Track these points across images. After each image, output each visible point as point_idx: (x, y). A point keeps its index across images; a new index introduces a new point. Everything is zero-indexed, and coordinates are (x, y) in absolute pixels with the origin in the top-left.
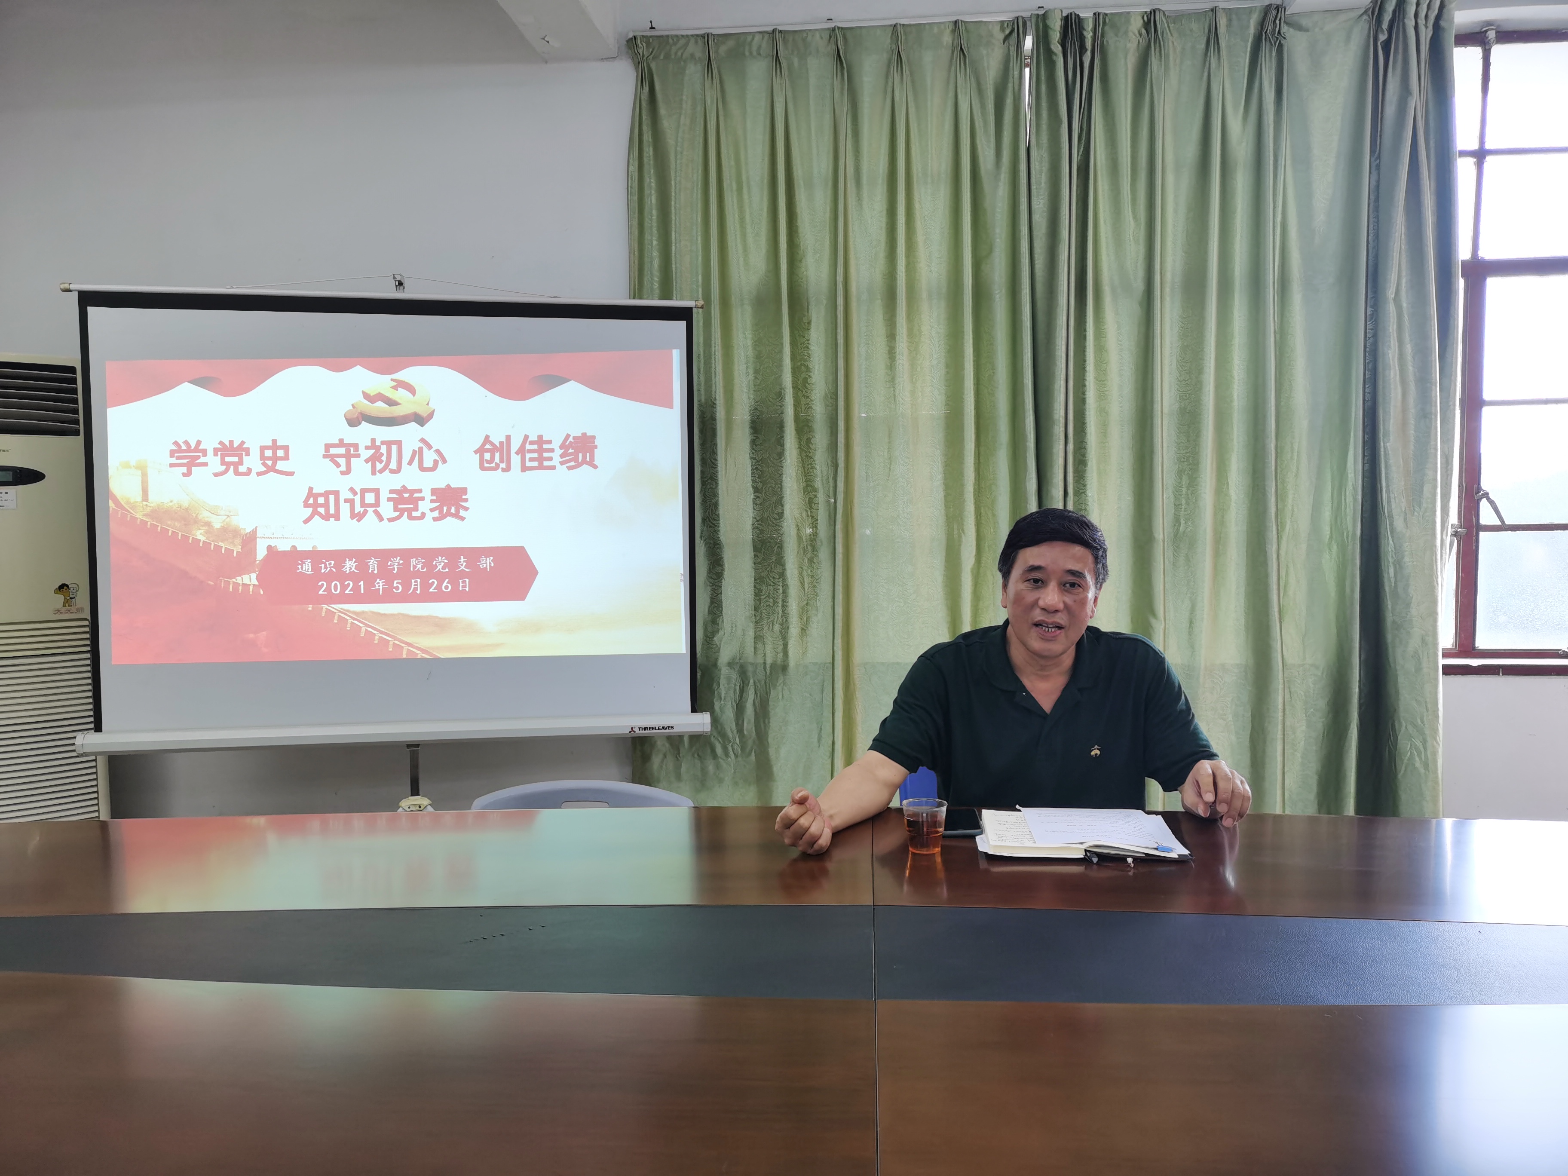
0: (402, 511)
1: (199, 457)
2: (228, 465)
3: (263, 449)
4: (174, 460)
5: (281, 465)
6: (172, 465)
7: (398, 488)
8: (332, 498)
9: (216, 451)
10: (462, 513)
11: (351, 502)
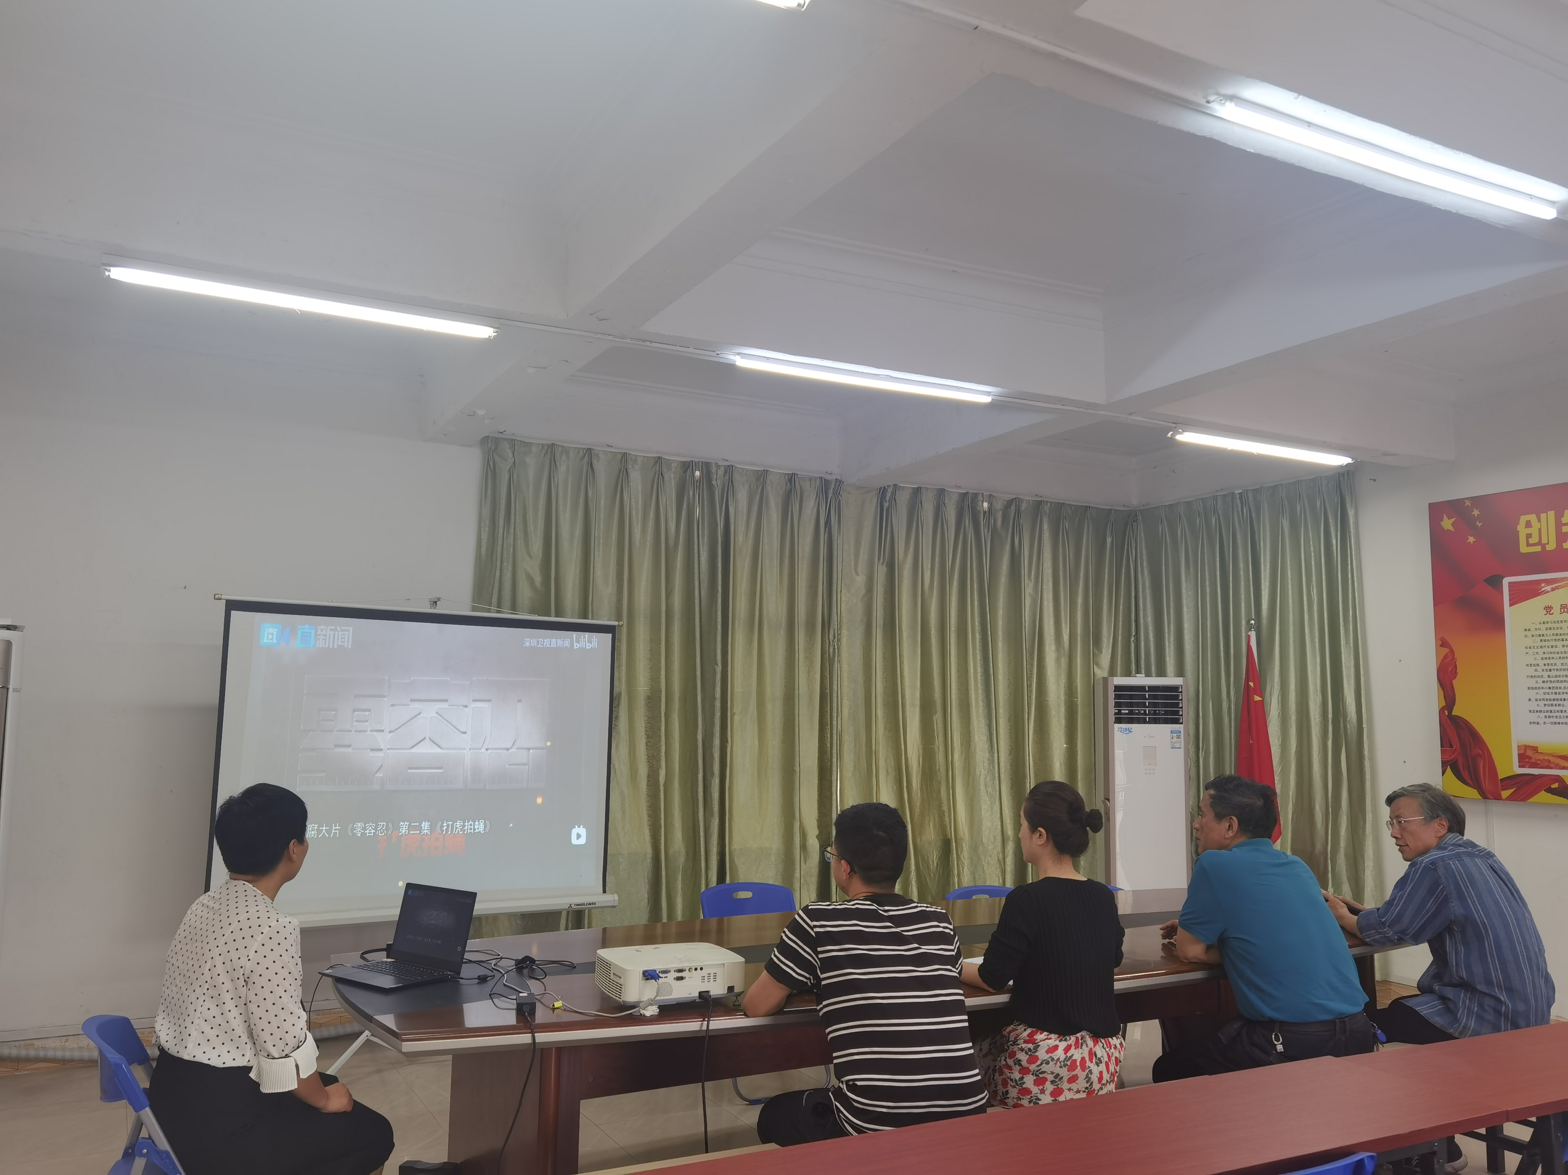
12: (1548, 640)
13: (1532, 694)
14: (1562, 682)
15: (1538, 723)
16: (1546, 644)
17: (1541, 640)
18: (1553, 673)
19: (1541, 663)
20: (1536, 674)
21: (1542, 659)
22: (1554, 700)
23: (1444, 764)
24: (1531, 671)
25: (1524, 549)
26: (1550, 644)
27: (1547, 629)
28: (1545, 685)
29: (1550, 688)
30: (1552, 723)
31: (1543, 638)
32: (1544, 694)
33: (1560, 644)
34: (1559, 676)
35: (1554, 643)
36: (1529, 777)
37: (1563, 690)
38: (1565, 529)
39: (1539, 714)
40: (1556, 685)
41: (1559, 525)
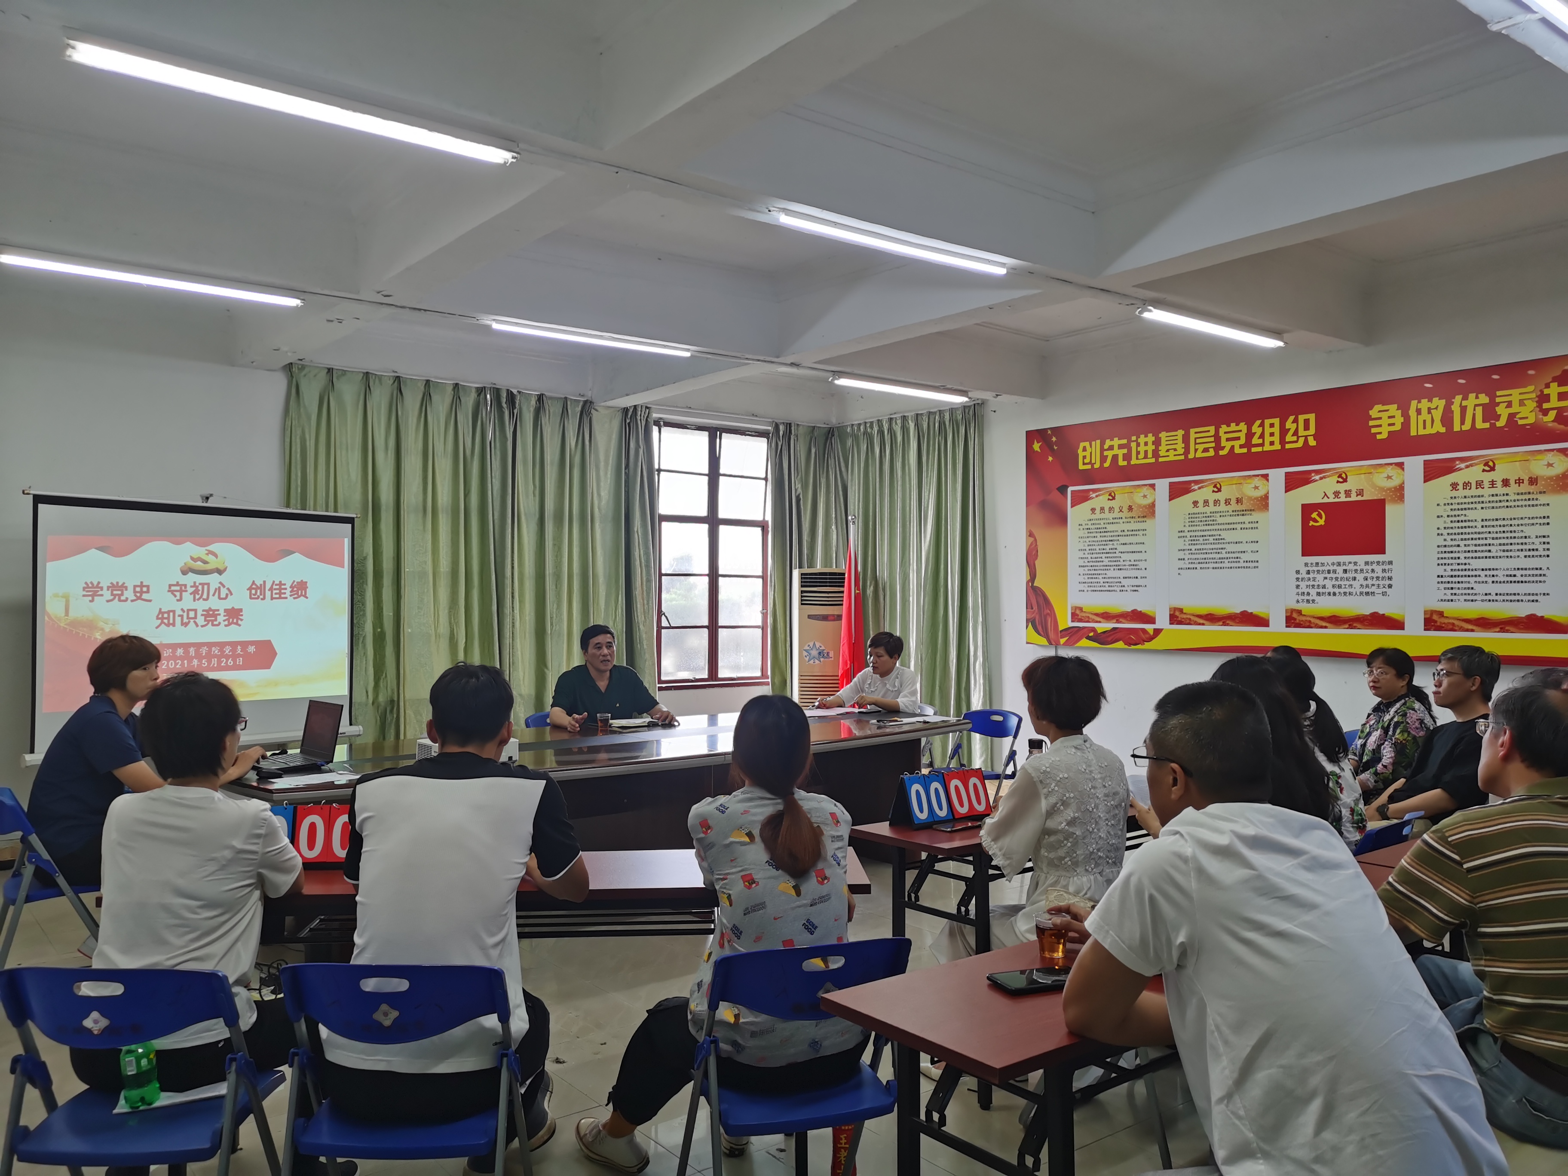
0: (208, 621)
1: (98, 591)
2: (115, 596)
3: (135, 587)
4: (85, 593)
5: (145, 596)
6: (84, 596)
7: (207, 608)
8: (171, 614)
9: (108, 588)
10: (240, 622)
11: (182, 616)
12: (1092, 532)
13: (1081, 571)
14: (1098, 562)
15: (1084, 591)
16: (1091, 535)
18: (1094, 556)
19: (1087, 548)
20: (1084, 556)
21: (1088, 545)
22: (1093, 575)
23: (1028, 621)
24: (1081, 554)
25: (1081, 467)
26: (1093, 535)
27: (1092, 524)
28: (1088, 564)
29: (1091, 566)
30: (1091, 591)
31: (1089, 531)
32: (1088, 570)
33: (1098, 535)
34: (1097, 558)
35: (1095, 535)
36: (1076, 629)
37: (1100, 568)
38: (1106, 453)
39: (1084, 584)
40: (1095, 564)
41: (1102, 450)
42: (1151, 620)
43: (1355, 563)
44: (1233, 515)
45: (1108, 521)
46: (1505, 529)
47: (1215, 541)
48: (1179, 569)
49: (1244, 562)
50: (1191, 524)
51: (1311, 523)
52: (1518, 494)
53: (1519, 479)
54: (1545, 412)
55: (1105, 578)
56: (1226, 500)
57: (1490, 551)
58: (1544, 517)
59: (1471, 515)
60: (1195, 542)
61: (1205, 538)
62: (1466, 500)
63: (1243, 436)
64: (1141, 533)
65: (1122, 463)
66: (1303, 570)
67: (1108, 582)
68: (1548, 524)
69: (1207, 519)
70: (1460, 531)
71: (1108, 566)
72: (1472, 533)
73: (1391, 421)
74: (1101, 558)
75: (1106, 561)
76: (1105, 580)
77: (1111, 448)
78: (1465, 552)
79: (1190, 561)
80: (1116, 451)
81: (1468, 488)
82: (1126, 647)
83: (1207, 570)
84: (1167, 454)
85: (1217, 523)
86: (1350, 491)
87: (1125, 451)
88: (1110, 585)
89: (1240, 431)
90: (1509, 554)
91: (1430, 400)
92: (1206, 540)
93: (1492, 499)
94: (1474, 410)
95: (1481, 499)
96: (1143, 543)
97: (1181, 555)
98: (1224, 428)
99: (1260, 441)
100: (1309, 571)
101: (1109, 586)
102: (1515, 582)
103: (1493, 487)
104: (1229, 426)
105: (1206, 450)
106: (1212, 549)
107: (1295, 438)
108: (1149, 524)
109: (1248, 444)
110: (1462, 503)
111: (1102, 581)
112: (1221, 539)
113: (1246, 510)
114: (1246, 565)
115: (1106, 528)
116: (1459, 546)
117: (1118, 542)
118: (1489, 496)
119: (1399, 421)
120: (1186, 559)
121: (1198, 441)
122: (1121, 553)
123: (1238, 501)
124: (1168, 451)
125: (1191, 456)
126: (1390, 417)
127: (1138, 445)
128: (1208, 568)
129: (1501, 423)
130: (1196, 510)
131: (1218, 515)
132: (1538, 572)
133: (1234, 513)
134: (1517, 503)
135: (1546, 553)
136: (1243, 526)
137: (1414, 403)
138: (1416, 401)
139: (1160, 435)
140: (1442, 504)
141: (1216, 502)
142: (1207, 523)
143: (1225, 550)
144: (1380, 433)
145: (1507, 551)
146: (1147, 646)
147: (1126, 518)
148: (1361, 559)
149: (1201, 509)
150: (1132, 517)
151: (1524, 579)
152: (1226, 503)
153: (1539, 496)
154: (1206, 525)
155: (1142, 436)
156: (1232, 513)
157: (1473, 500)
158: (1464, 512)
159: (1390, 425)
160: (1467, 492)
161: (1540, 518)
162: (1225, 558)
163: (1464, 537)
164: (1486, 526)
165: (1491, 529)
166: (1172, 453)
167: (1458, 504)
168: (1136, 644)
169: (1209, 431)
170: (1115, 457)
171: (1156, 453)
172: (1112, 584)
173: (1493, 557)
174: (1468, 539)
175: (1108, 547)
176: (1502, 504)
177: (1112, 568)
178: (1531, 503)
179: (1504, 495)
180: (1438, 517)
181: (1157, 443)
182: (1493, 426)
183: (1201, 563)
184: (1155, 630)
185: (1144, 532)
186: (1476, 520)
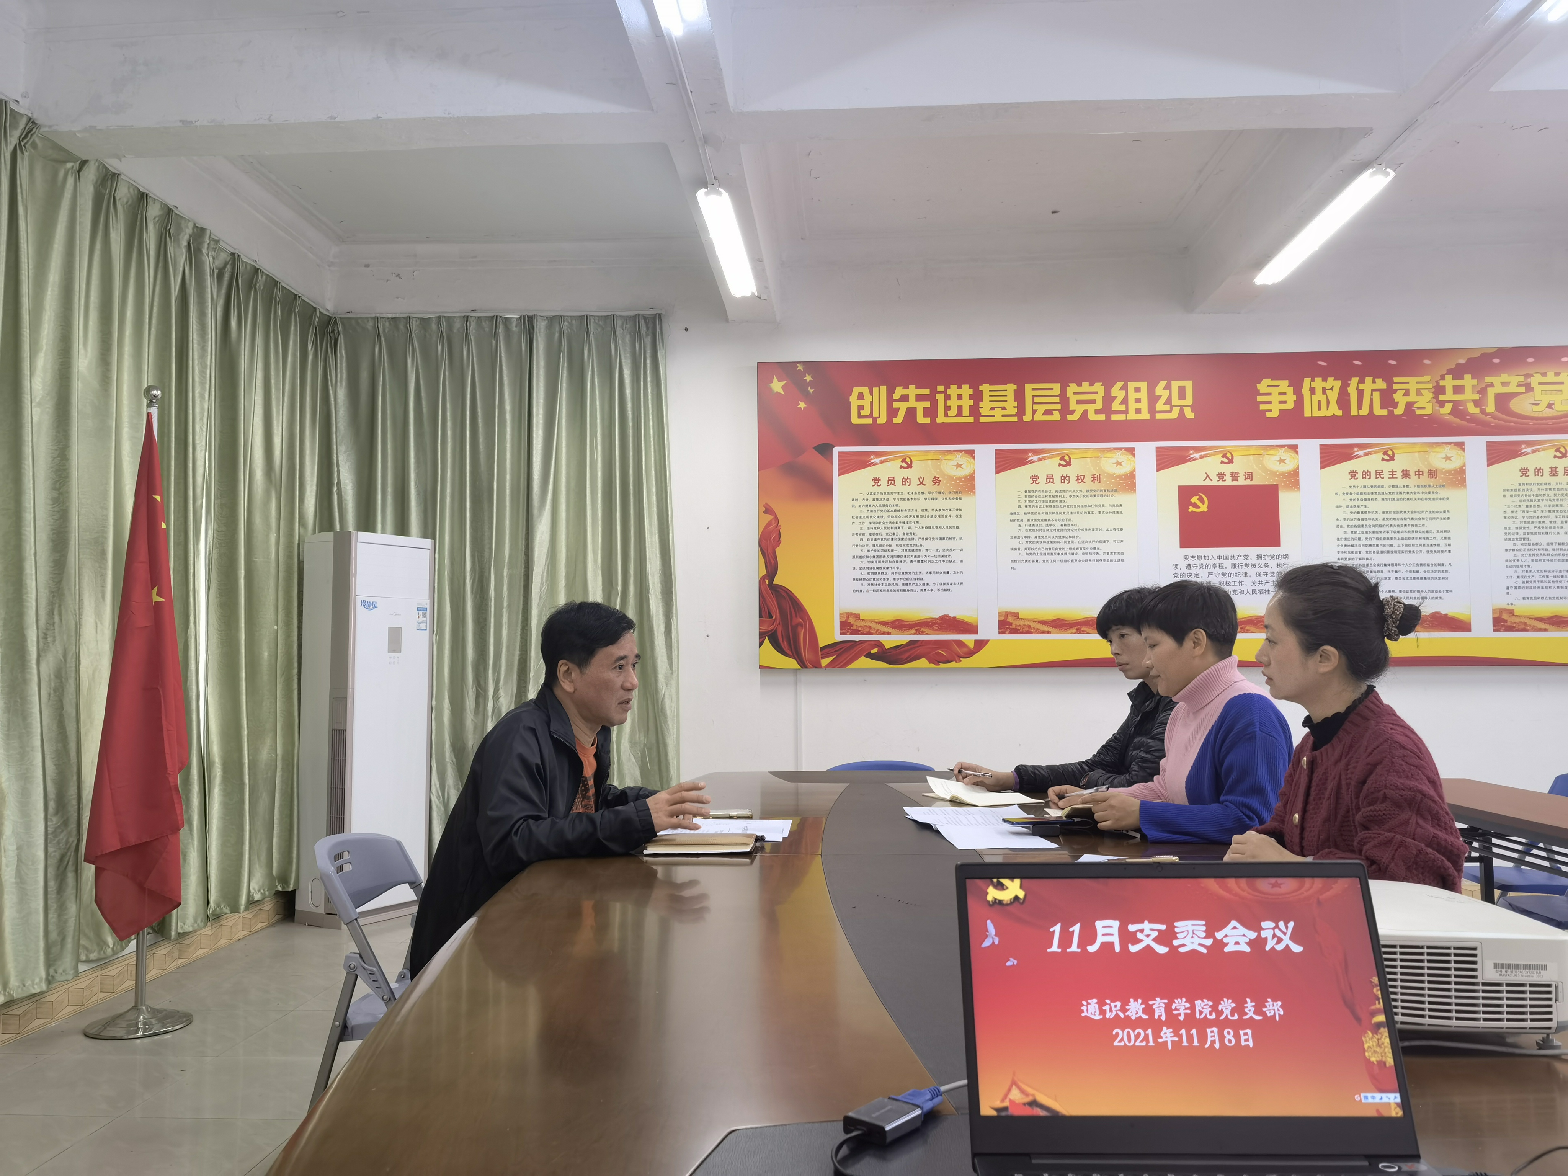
12: (875, 511)
13: (857, 563)
14: (886, 551)
15: (861, 591)
16: (873, 514)
17: (868, 510)
18: (878, 543)
19: (867, 532)
20: (862, 543)
21: (868, 528)
22: (877, 568)
23: (762, 636)
24: (857, 540)
25: (855, 420)
26: (876, 514)
27: (874, 500)
28: (869, 554)
29: (874, 557)
30: (874, 591)
31: (870, 508)
32: (869, 562)
33: (886, 514)
34: (884, 546)
35: (880, 514)
36: (850, 644)
37: (888, 560)
38: (896, 405)
39: (862, 582)
40: (879, 554)
41: (890, 400)
42: (971, 629)
43: (1246, 557)
44: (1087, 496)
45: (903, 497)
46: (1407, 522)
47: (1063, 528)
48: (1012, 561)
49: (1104, 553)
50: (1028, 504)
51: (1191, 509)
52: (1418, 486)
53: (1419, 471)
54: (1442, 404)
55: (896, 573)
56: (1078, 477)
57: (1392, 545)
58: (1445, 512)
59: (1372, 506)
60: (1035, 528)
61: (1049, 523)
62: (1366, 490)
63: (1099, 399)
64: (953, 513)
65: (921, 419)
66: (1183, 564)
67: (901, 579)
68: (1448, 518)
69: (1052, 499)
70: (1361, 523)
71: (902, 556)
72: (1373, 526)
73: (1283, 398)
74: (890, 546)
75: (898, 551)
76: (896, 576)
77: (905, 398)
78: (1366, 546)
79: (1028, 552)
80: (912, 403)
81: (1368, 477)
82: (933, 666)
83: (1053, 563)
84: (992, 413)
85: (1066, 504)
86: (1237, 473)
87: (927, 404)
88: (905, 582)
89: (1096, 393)
90: (1411, 549)
91: (1325, 380)
92: (1051, 525)
93: (1392, 490)
94: (1372, 395)
95: (1381, 490)
96: (957, 527)
97: (1015, 543)
98: (1072, 388)
99: (1123, 407)
100: (1189, 565)
101: (903, 584)
102: (1418, 578)
103: (1393, 478)
104: (1080, 385)
105: (1048, 412)
106: (1060, 537)
107: (1167, 408)
108: (966, 501)
109: (1107, 409)
110: (1361, 494)
111: (891, 577)
112: (1072, 525)
113: (1105, 490)
114: (1106, 557)
115: (897, 505)
116: (1359, 539)
117: (917, 525)
118: (1390, 486)
119: (1291, 398)
120: (1022, 549)
121: (1037, 400)
122: (923, 539)
123: (1094, 478)
124: (993, 409)
125: (1027, 418)
126: (1280, 394)
127: (947, 398)
128: (1055, 561)
129: (1399, 411)
130: (1035, 487)
131: (1067, 495)
132: (1441, 568)
133: (1089, 493)
134: (1417, 496)
135: (1448, 548)
136: (1101, 509)
137: (1307, 381)
138: (1310, 379)
139: (981, 388)
140: (1340, 493)
141: (1064, 479)
142: (1052, 504)
143: (1078, 539)
144: (1270, 411)
145: (1410, 545)
146: (965, 663)
147: (929, 493)
148: (1253, 552)
149: (1042, 485)
150: (940, 493)
151: (1427, 575)
152: (1078, 480)
153: (1438, 490)
154: (1051, 506)
155: (953, 387)
156: (1086, 494)
157: (1374, 490)
158: (1364, 503)
159: (1281, 402)
160: (1366, 482)
161: (1441, 512)
162: (1077, 549)
163: (1364, 529)
164: (1387, 519)
165: (1393, 522)
166: (998, 413)
167: (1358, 494)
168: (948, 662)
169: (1052, 389)
170: (911, 412)
171: (975, 411)
172: (908, 582)
173: (1396, 552)
174: (1370, 532)
175: (900, 532)
176: (1403, 496)
177: (908, 560)
178: (1431, 496)
179: (1404, 486)
180: (1337, 507)
181: (977, 397)
182: (1391, 413)
183: (1045, 554)
184: (976, 641)
185: (959, 513)
186: (1376, 512)
